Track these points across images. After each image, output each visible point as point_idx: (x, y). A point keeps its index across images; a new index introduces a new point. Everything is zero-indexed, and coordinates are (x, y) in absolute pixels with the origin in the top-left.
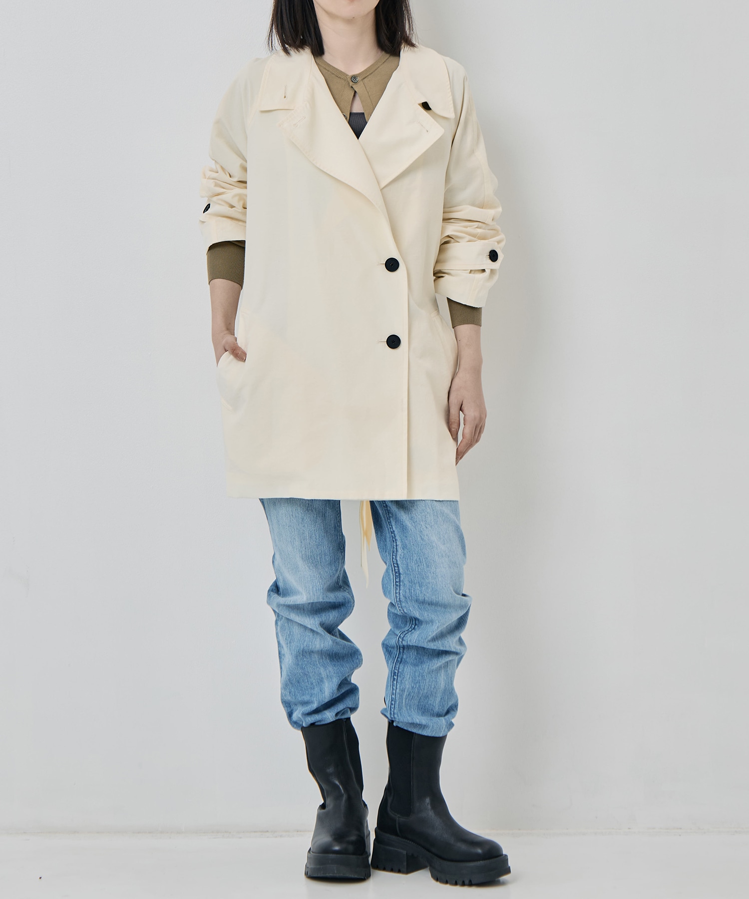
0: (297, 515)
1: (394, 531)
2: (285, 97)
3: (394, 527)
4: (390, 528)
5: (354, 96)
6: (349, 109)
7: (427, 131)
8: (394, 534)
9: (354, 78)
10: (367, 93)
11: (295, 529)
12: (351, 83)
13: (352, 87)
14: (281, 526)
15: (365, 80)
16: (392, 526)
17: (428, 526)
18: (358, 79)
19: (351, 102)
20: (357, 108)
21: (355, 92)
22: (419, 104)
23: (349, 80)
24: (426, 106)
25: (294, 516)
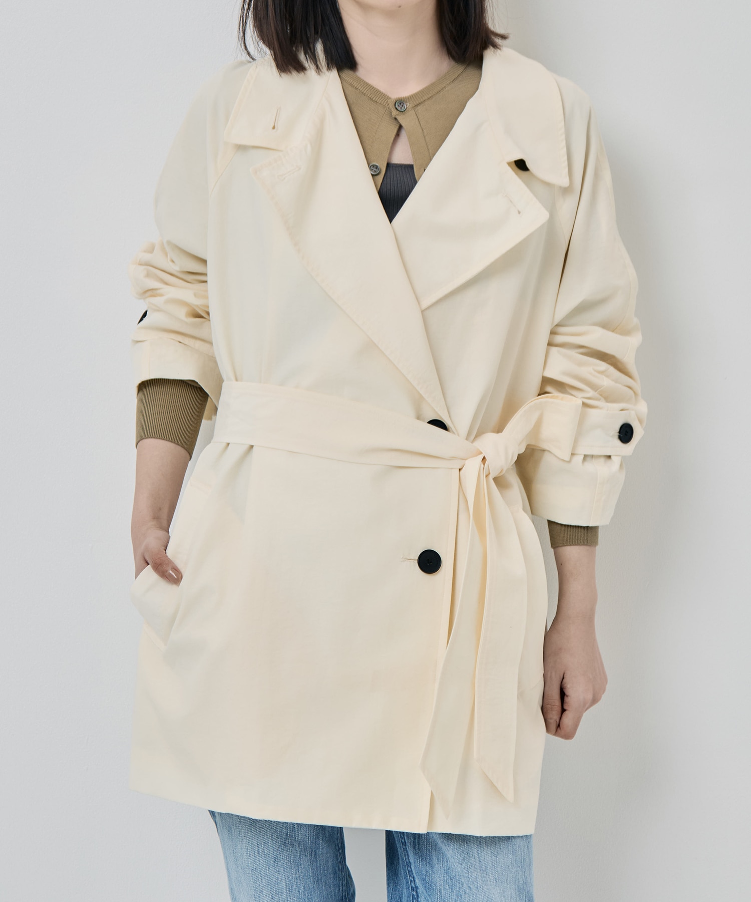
0: (266, 852)
1: (417, 887)
2: (274, 128)
3: (417, 881)
4: (411, 881)
5: (398, 135)
6: (387, 156)
7: (519, 212)
8: (417, 892)
9: (400, 102)
10: (421, 131)
11: (263, 876)
12: (394, 112)
13: (396, 119)
14: (240, 867)
15: (419, 107)
16: (413, 877)
17: (472, 887)
18: (408, 105)
19: (390, 145)
20: (402, 156)
21: (400, 127)
22: (509, 164)
23: (391, 106)
24: (521, 165)
25: (261, 854)
